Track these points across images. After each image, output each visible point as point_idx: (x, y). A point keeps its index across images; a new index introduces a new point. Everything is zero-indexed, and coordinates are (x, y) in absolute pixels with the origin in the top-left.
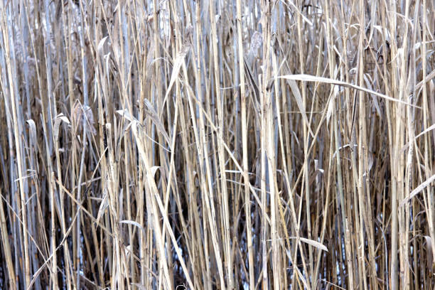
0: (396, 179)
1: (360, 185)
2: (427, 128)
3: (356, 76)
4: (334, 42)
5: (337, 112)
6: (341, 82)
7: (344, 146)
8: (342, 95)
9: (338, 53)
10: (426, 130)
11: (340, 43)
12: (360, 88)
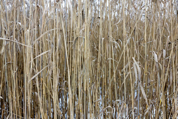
0: (26, 73)
1: (14, 76)
2: (37, 56)
3: (13, 38)
5: (6, 51)
6: (7, 39)
7: (8, 63)
8: (7, 45)
9: (6, 31)
11: (6, 28)
12: (14, 41)
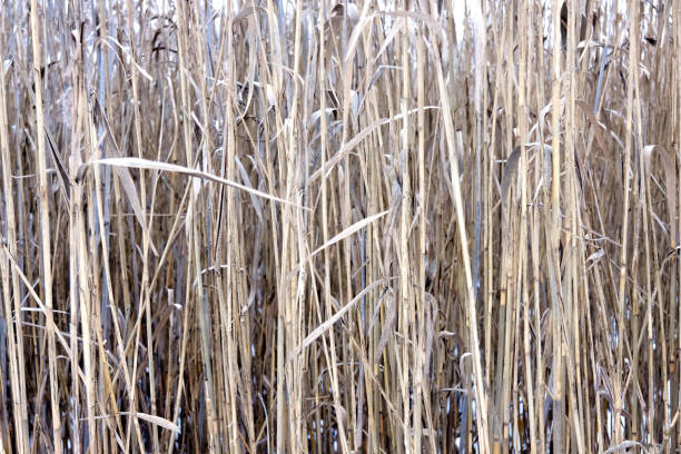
0: (282, 318)
2: (329, 240)
4: (192, 106)
9: (199, 124)
10: (327, 244)
12: (229, 181)
